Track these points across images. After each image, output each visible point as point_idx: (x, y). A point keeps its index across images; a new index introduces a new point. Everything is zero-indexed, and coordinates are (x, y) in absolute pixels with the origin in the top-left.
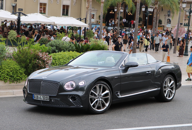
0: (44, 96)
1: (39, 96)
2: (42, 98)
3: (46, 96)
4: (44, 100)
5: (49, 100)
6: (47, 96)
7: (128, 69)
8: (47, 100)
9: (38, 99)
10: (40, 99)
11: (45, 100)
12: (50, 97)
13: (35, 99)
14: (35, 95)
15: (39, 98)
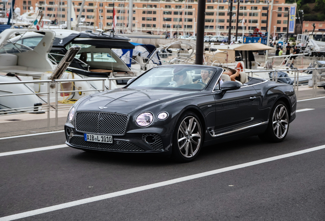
0: (103, 136)
1: (95, 136)
2: (101, 139)
3: (106, 136)
4: (104, 142)
5: (112, 142)
6: (109, 137)
7: (225, 93)
8: (109, 142)
9: (94, 141)
10: (97, 141)
11: (106, 142)
12: (114, 137)
13: (88, 140)
14: (89, 135)
15: (96, 138)
